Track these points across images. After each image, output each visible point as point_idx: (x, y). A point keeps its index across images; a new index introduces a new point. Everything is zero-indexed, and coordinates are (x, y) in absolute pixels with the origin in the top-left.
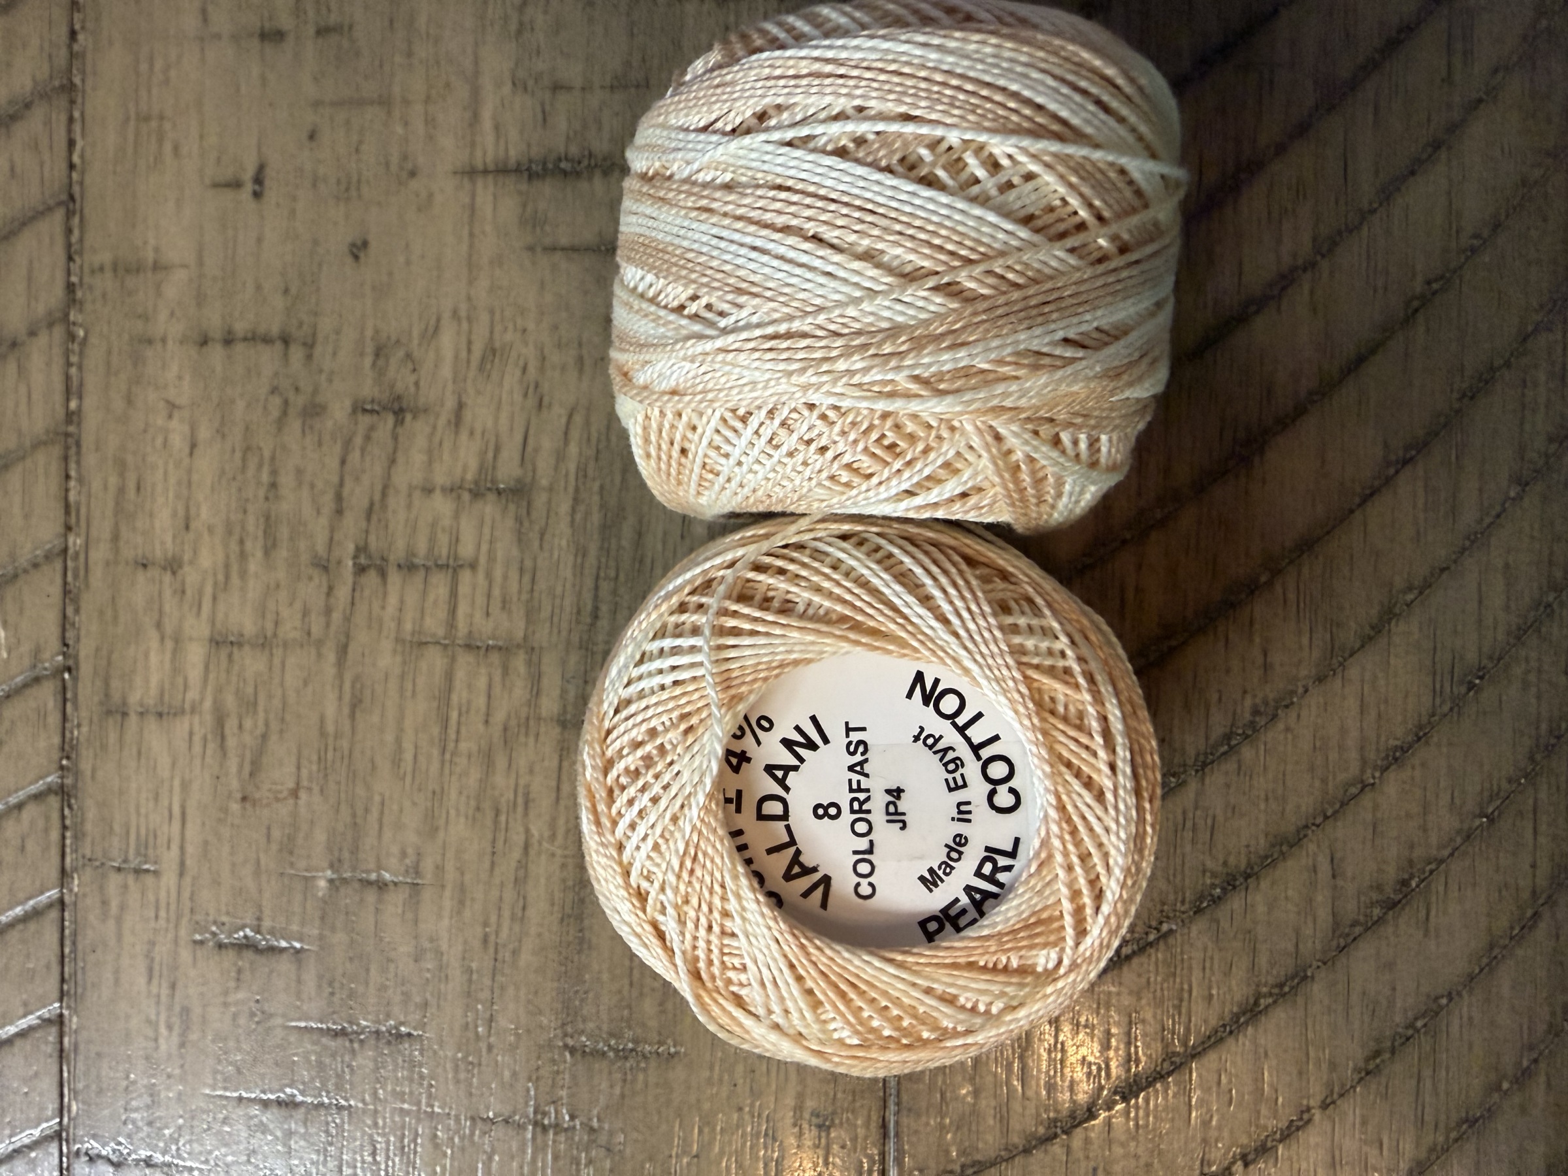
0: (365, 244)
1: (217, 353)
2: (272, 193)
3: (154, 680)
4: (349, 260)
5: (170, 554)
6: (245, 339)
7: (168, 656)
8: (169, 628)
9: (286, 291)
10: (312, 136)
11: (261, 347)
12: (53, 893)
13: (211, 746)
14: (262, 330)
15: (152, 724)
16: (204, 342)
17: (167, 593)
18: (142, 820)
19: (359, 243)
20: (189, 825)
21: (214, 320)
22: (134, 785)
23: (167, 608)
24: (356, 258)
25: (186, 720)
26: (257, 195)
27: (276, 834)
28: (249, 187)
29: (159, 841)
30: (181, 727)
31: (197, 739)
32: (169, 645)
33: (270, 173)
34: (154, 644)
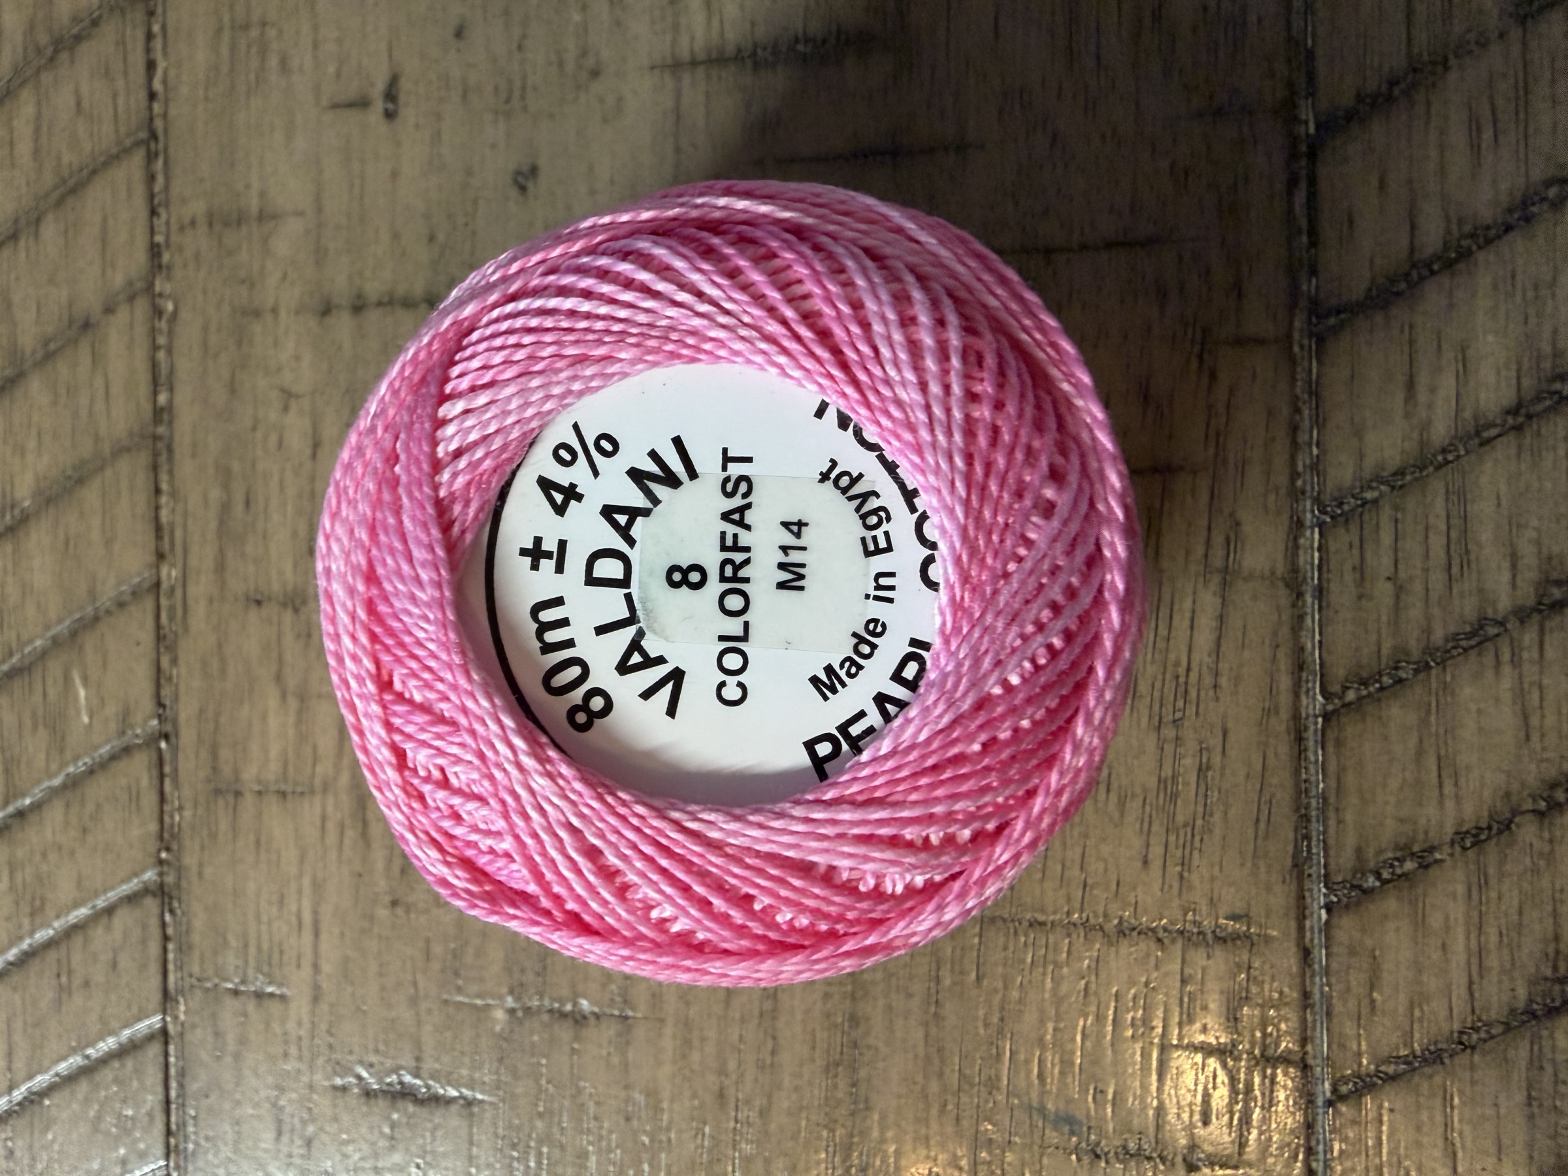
0: (534, 171)
1: (343, 323)
2: (409, 113)
3: (274, 751)
4: (514, 193)
5: (290, 587)
6: (380, 304)
7: (292, 719)
8: (292, 683)
9: (431, 239)
10: (459, 34)
11: (400, 312)
12: (155, 1021)
13: (350, 834)
14: (401, 290)
15: (273, 806)
16: (326, 310)
17: (289, 639)
18: (264, 928)
19: (525, 169)
20: (324, 936)
21: (339, 282)
22: (252, 886)
23: (288, 657)
24: (523, 189)
25: (317, 799)
26: (389, 115)
27: (437, 949)
28: (379, 105)
29: (285, 958)
30: (310, 810)
31: (331, 825)
32: (293, 703)
33: (405, 85)
34: (273, 702)
